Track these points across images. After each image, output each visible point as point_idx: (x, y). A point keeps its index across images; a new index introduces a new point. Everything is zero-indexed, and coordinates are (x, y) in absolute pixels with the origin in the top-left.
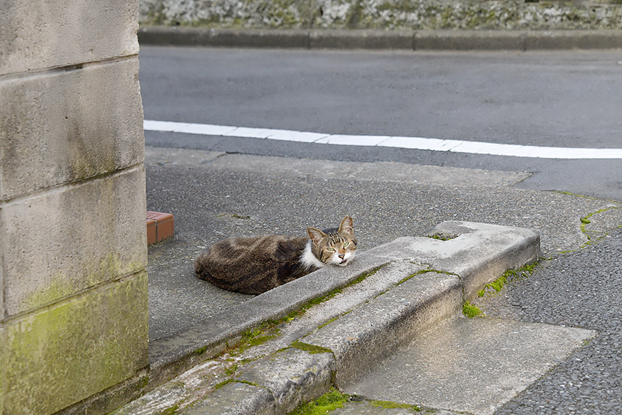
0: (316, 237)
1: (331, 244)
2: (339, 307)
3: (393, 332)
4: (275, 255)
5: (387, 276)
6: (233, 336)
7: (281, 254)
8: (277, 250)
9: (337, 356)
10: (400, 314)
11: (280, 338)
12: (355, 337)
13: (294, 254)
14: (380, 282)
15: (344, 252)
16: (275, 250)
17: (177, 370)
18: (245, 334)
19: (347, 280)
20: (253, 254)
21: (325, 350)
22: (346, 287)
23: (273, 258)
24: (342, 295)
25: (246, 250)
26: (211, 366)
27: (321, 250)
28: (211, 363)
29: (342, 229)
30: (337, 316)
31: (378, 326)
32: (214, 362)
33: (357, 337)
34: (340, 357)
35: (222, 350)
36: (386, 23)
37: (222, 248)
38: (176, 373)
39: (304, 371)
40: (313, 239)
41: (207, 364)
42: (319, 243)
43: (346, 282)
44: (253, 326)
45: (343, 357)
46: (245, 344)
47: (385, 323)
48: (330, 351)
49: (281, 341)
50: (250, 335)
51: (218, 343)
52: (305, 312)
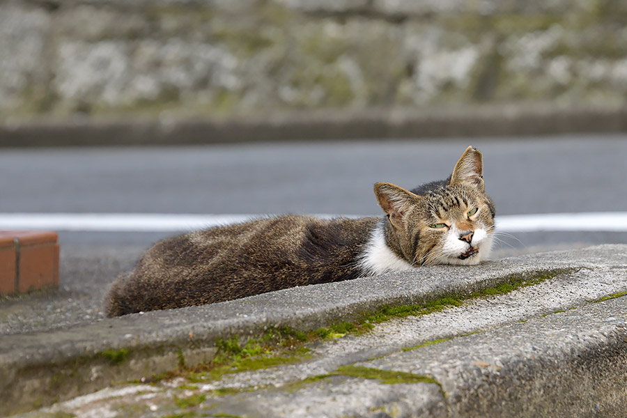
0: (396, 205)
1: (437, 212)
2: (454, 324)
3: (587, 378)
4: (300, 254)
5: (572, 288)
6: (196, 342)
7: (314, 253)
8: (304, 245)
9: (450, 394)
10: (603, 339)
11: (308, 361)
12: (495, 364)
13: (343, 252)
14: (554, 296)
15: (471, 226)
16: (299, 242)
17: (56, 387)
18: (225, 345)
19: (472, 281)
20: (247, 251)
21: (420, 379)
22: (469, 297)
23: (295, 261)
24: (460, 310)
25: (228, 243)
26: (139, 393)
27: (415, 231)
28: (140, 388)
29: (457, 180)
30: (450, 337)
31: (550, 352)
32: (148, 387)
33: (499, 364)
34: (458, 398)
35: (170, 369)
36: (559, 89)
37: (171, 248)
38: (55, 392)
39: (368, 409)
40: (391, 213)
41: (132, 390)
42: (405, 218)
43: (469, 285)
44: (245, 331)
45: (464, 400)
46: (224, 368)
47: (568, 350)
48: (432, 380)
49: (313, 365)
50: (236, 351)
51: (159, 348)
52: (370, 327)
